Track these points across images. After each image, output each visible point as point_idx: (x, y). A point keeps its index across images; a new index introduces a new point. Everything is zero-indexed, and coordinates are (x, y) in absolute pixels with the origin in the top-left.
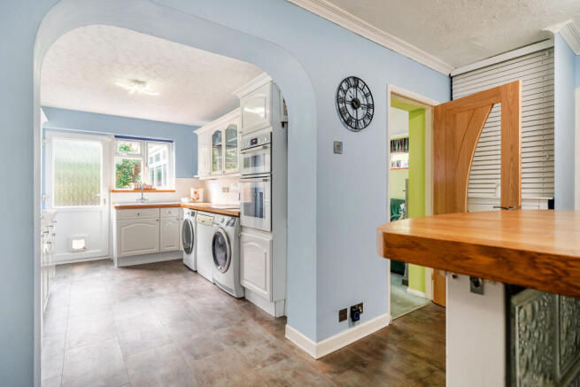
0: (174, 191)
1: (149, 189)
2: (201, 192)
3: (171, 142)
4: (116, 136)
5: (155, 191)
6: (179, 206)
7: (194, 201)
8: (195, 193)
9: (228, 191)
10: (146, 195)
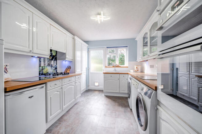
0: (128, 67)
1: (118, 66)
2: (139, 68)
3: (127, 47)
4: (107, 48)
5: (120, 67)
6: (128, 74)
7: (136, 72)
8: (137, 68)
9: (153, 67)
10: (117, 68)
